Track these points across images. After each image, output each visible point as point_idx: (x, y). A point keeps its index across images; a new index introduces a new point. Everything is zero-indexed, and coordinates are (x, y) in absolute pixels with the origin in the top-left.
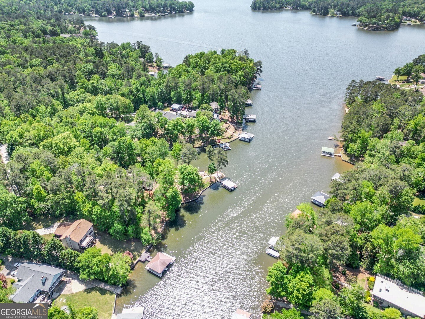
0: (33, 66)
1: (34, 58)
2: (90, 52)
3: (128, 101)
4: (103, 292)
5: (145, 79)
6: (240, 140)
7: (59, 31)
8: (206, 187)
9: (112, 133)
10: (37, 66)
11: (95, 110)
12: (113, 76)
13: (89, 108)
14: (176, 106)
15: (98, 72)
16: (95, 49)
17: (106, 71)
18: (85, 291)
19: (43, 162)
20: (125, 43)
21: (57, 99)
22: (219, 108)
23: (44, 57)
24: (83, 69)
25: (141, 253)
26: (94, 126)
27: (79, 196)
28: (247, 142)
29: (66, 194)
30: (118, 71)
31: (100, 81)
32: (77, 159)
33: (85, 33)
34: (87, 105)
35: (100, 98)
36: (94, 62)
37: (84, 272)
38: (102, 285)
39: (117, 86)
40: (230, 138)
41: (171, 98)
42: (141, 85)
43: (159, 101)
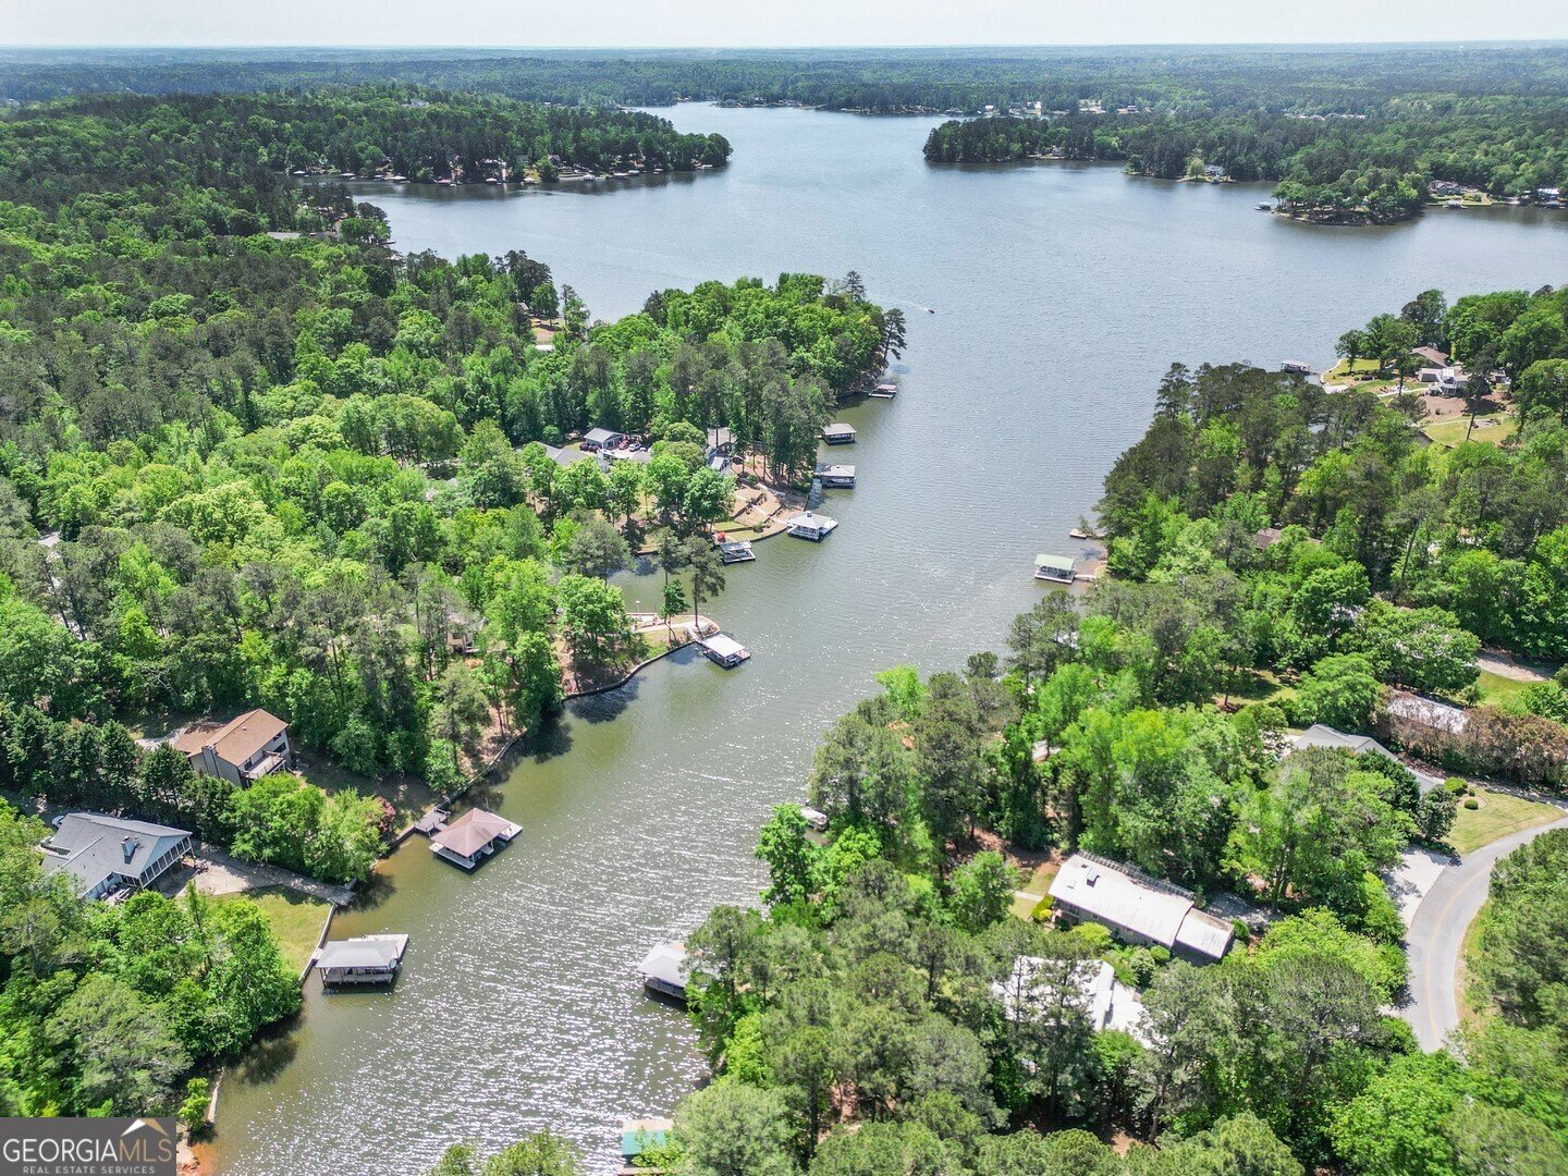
0: (164, 314)
1: (167, 292)
2: (350, 278)
3: (445, 416)
4: (296, 897)
5: (510, 353)
6: (791, 535)
7: (264, 221)
8: (651, 655)
9: (381, 496)
10: (175, 314)
11: (338, 438)
12: (411, 346)
13: (320, 431)
14: (599, 435)
15: (367, 336)
16: (366, 270)
17: (392, 331)
18: (244, 892)
19: (158, 551)
20: (470, 255)
21: (229, 408)
22: (733, 440)
23: (199, 289)
24: (318, 325)
25: (423, 813)
26: (326, 477)
27: (251, 644)
28: (813, 540)
29: (215, 636)
30: (429, 331)
31: (368, 361)
32: (261, 552)
33: (347, 229)
34: (315, 421)
35: (358, 402)
36: (356, 306)
37: (247, 837)
38: (296, 883)
39: (420, 376)
40: (758, 529)
41: (589, 412)
42: (495, 370)
43: (549, 422)
